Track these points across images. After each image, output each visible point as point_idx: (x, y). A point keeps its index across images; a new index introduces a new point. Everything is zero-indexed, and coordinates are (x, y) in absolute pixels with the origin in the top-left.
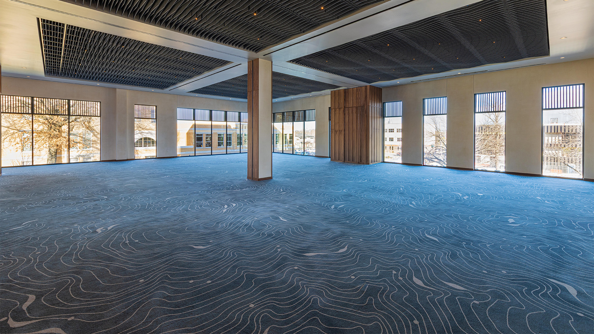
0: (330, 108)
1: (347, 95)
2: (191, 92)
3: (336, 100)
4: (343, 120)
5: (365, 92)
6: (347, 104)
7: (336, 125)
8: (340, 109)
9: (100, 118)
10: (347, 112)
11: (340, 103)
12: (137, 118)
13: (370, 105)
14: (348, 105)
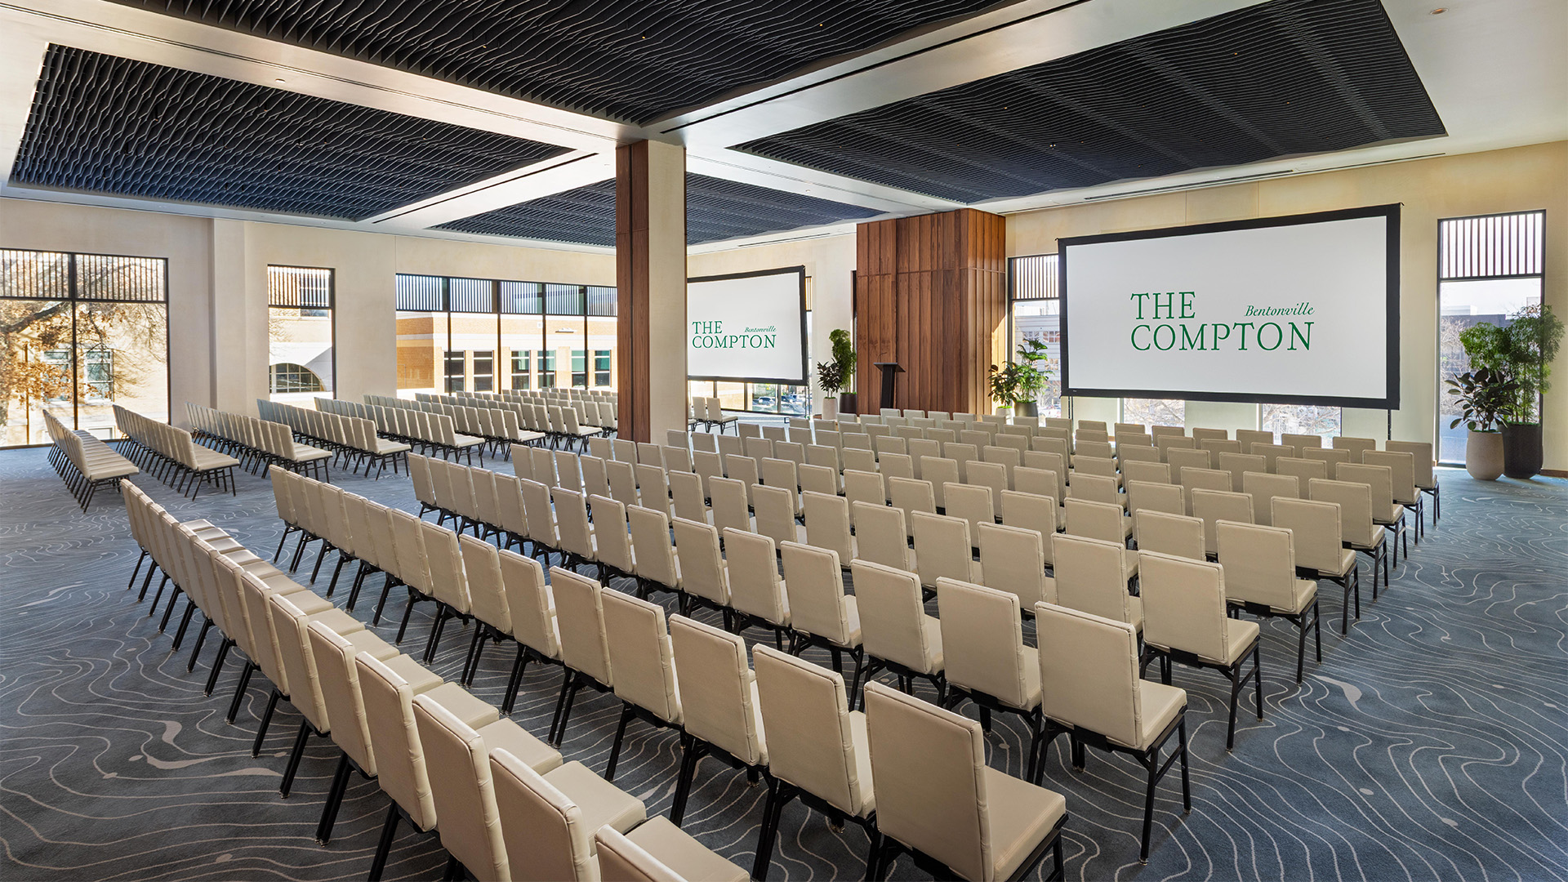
0: (854, 272)
1: (903, 236)
2: (437, 226)
3: (871, 251)
4: (893, 310)
5: (955, 227)
6: (903, 263)
7: (871, 325)
8: (882, 275)
9: (164, 305)
10: (903, 286)
11: (883, 260)
12: (276, 306)
13: (970, 263)
14: (906, 265)
